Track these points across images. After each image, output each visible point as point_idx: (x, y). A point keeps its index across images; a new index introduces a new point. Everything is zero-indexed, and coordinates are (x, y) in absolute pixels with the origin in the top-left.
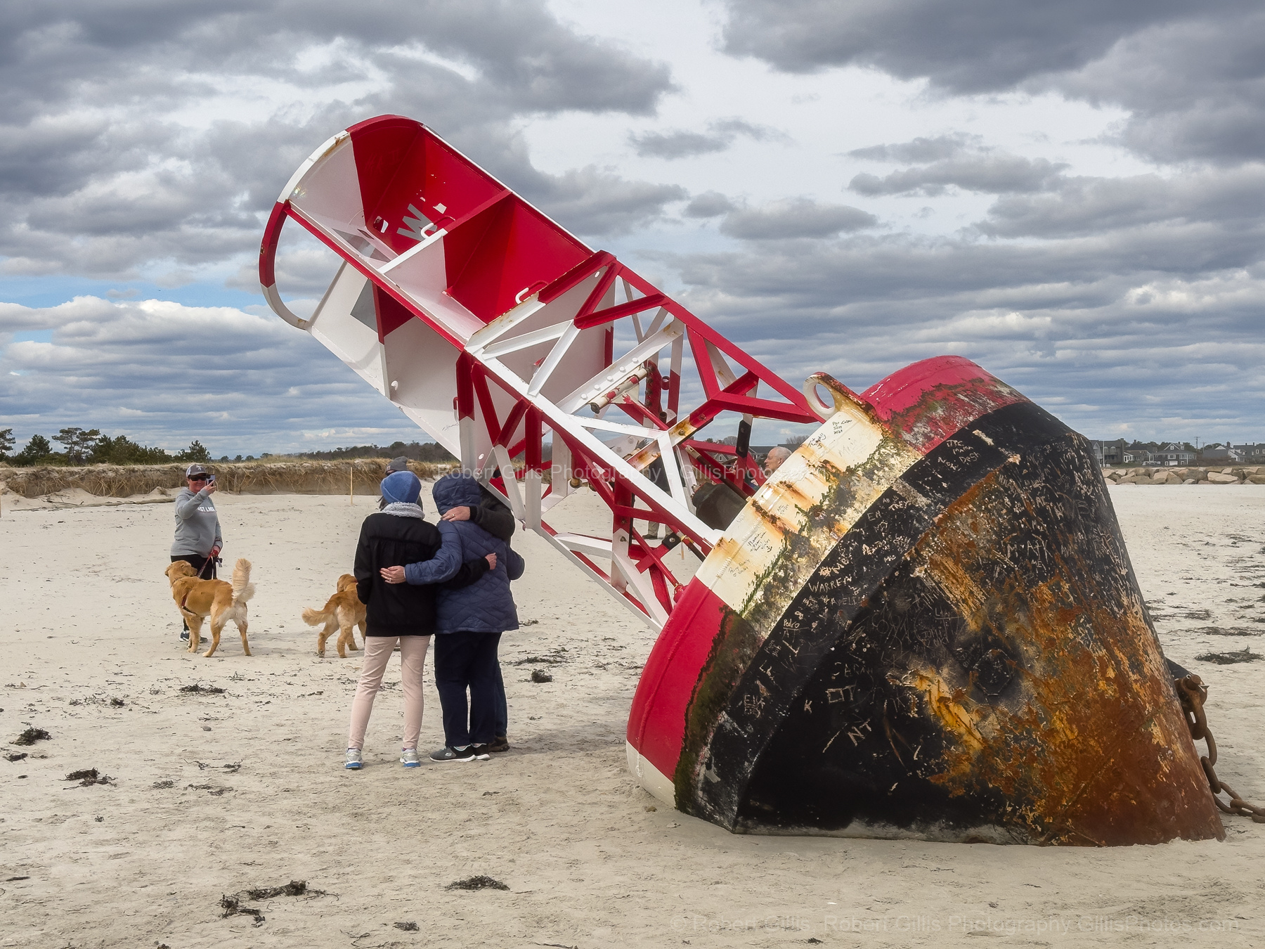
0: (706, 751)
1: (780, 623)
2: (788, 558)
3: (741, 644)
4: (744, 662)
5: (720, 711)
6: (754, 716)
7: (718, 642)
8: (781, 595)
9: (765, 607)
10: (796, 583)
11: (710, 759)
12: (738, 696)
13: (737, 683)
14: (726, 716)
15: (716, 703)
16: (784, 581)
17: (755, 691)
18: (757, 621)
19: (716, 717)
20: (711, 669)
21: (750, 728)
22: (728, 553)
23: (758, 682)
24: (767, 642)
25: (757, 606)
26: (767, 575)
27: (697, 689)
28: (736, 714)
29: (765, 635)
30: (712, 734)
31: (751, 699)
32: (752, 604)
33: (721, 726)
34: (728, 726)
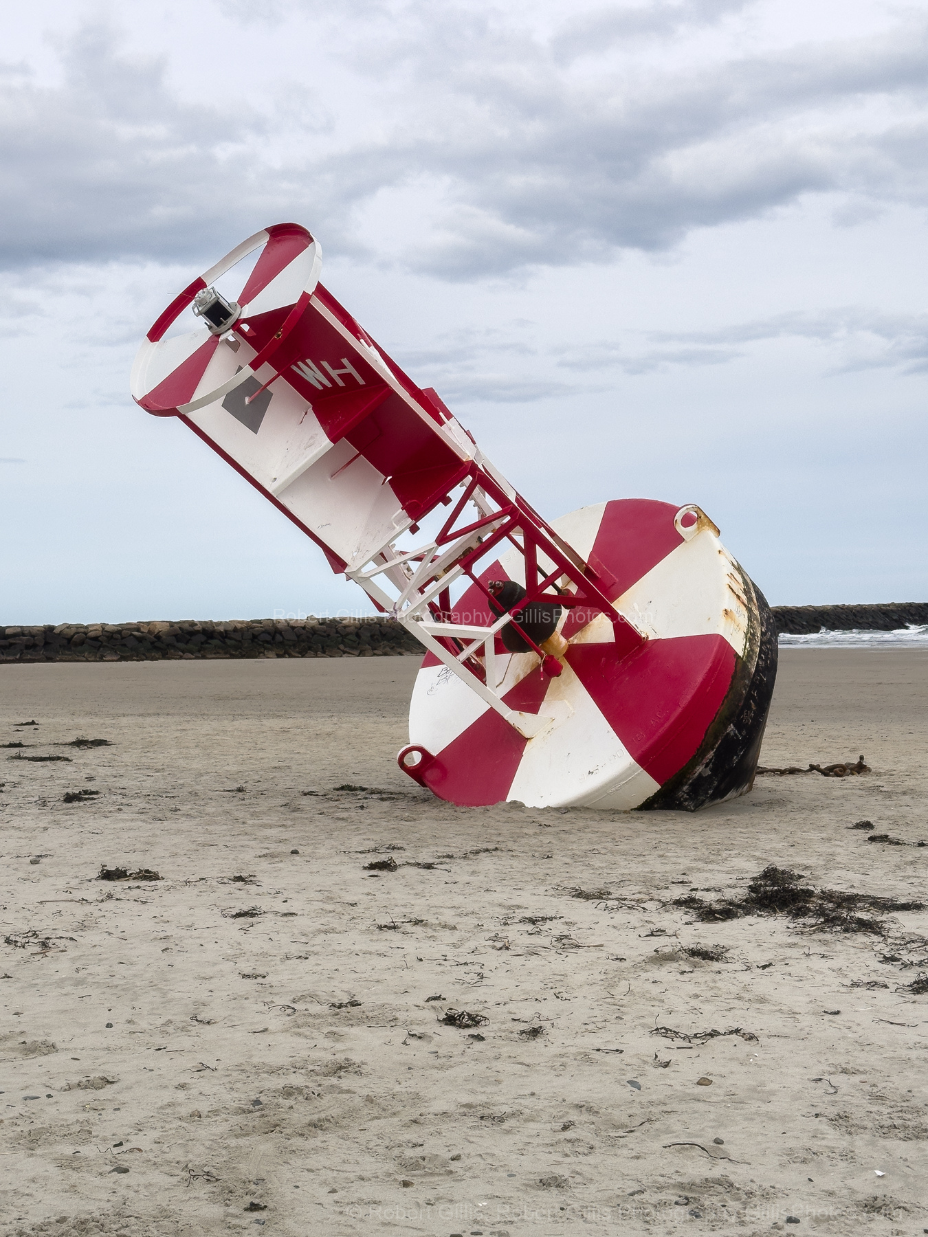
0: (711, 754)
1: (758, 662)
2: (751, 622)
3: (743, 678)
4: (746, 690)
5: (730, 725)
6: (747, 723)
7: (734, 677)
8: (755, 644)
9: (751, 653)
10: (758, 637)
11: (712, 759)
12: (741, 713)
13: (741, 704)
14: (732, 727)
15: (728, 720)
16: (753, 635)
17: (749, 708)
18: (750, 662)
19: (726, 729)
20: (729, 697)
21: (744, 733)
22: (732, 619)
23: (751, 701)
24: (754, 674)
25: (748, 652)
26: (748, 632)
27: (719, 712)
28: (739, 726)
29: (753, 670)
30: (720, 741)
31: (747, 712)
32: (746, 651)
33: (728, 734)
34: (732, 734)
